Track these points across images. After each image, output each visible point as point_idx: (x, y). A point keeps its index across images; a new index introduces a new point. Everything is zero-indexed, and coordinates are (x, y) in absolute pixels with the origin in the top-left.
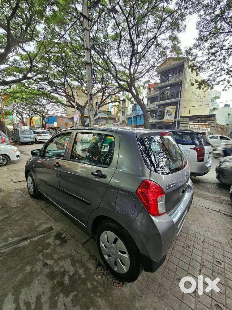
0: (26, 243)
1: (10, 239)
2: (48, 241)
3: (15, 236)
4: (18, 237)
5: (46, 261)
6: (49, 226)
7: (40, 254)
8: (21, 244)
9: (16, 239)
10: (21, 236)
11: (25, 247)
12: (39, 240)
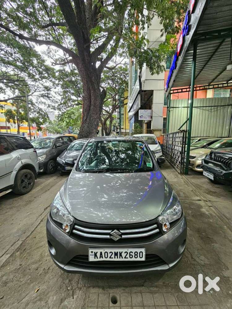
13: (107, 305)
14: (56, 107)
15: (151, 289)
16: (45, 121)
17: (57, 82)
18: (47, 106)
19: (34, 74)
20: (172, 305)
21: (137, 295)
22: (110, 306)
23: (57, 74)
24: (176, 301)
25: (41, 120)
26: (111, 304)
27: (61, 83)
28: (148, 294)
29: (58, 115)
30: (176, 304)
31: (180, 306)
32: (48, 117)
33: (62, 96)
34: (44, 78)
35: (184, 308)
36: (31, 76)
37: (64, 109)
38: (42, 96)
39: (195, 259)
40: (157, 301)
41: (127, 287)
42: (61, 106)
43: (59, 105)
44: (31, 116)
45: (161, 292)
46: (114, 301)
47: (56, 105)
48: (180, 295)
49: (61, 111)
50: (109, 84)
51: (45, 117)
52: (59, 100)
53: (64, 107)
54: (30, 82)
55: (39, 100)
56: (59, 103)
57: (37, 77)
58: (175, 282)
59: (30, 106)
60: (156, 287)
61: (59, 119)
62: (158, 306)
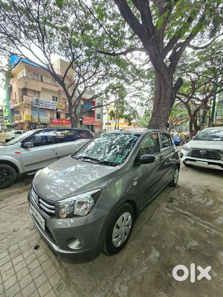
0: (187, 213)
1: (193, 222)
2: (177, 204)
3: (188, 221)
4: (187, 219)
5: (187, 201)
6: (166, 208)
7: (187, 204)
8: (190, 214)
9: (189, 219)
10: (185, 218)
11: (189, 212)
12: (179, 208)
13: (32, 246)
14: (144, 103)
15: (57, 262)
16: (134, 117)
17: (146, 80)
18: (137, 104)
19: (129, 79)
20: (51, 283)
21: (47, 256)
22: (32, 248)
23: (146, 73)
24: (56, 285)
25: (132, 117)
26: (33, 248)
27: (150, 80)
28: (52, 262)
29: (146, 111)
30: (53, 286)
31: (54, 290)
32: (137, 113)
33: (150, 93)
34: (137, 80)
35: (53, 294)
36: (127, 81)
37: (151, 105)
38: (133, 96)
39: (115, 281)
40: (49, 271)
41: (49, 248)
42: (149, 102)
43: (147, 101)
44: (126, 113)
45: (57, 270)
46: (36, 248)
47: (144, 102)
48: (64, 285)
49: (148, 107)
50: (206, 66)
51: (135, 113)
52: (147, 97)
53: (151, 103)
54: (126, 86)
55: (131, 100)
56: (147, 100)
57: (131, 81)
58: (74, 276)
59: (125, 105)
60: (61, 264)
61: (146, 114)
62: (45, 274)
